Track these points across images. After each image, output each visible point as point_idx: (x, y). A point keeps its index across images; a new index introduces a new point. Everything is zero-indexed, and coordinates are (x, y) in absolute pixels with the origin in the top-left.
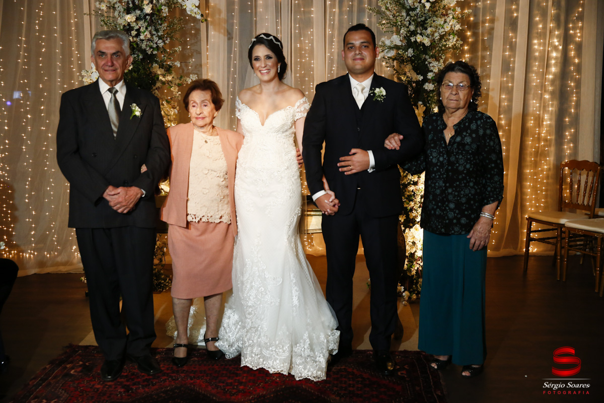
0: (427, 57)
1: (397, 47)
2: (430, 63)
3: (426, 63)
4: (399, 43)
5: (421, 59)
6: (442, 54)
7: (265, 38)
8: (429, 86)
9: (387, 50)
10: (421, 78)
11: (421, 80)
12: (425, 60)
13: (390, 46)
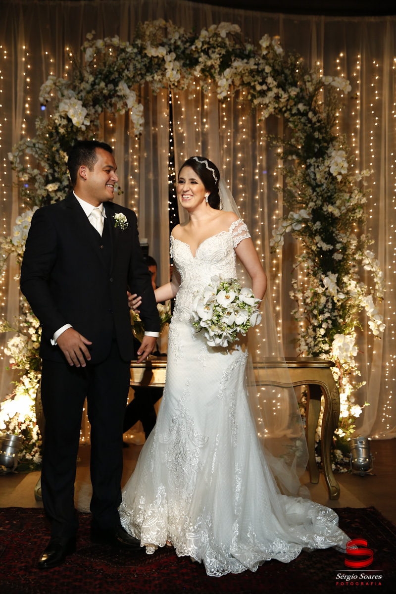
0: (334, 230)
1: (305, 221)
2: (337, 235)
3: (334, 235)
4: (308, 217)
5: (328, 231)
6: (348, 227)
7: (197, 161)
8: (337, 257)
9: (295, 224)
10: (331, 247)
11: (331, 249)
12: (333, 232)
13: (297, 220)
